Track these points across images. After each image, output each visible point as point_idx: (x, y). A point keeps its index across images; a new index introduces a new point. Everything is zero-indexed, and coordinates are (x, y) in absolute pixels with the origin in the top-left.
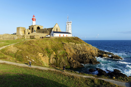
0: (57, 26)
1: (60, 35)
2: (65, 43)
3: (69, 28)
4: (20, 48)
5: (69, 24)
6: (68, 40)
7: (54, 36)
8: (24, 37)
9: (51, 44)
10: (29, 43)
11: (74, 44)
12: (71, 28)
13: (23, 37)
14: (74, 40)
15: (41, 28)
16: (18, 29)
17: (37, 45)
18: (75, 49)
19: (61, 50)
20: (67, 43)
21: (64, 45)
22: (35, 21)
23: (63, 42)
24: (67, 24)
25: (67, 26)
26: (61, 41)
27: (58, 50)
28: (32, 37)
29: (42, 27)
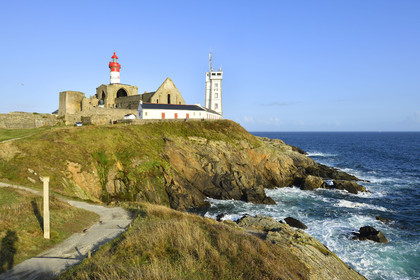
0: (169, 85)
1: (163, 115)
2: (170, 138)
3: (213, 92)
6: (188, 128)
11: (204, 141)
12: (219, 92)
13: (61, 121)
14: (205, 130)
15: (129, 94)
18: (202, 156)
19: (145, 157)
21: (168, 143)
22: (118, 70)
23: (167, 135)
24: (207, 78)
25: (208, 84)
26: (161, 133)
27: (133, 156)
28: (86, 121)
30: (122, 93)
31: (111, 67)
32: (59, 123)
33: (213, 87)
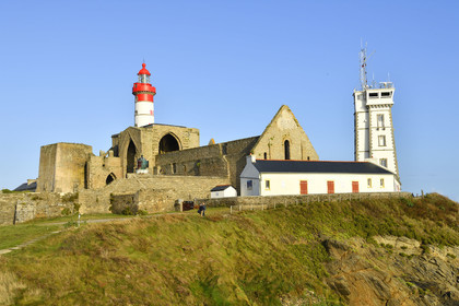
0: (285, 121)
1: (304, 185)
2: (340, 238)
3: (375, 134)
4: (34, 281)
5: (370, 101)
7: (265, 192)
8: (77, 207)
9: (233, 252)
10: (95, 243)
11: (413, 246)
13: (71, 206)
14: (412, 222)
16: (48, 153)
17: (141, 258)
18: (424, 286)
20: (357, 244)
21: (336, 254)
22: (151, 99)
23: (327, 233)
24: (359, 104)
25: (362, 118)
26: (312, 229)
27: (282, 291)
28: (123, 206)
29: (193, 137)
30: (169, 143)
31: (137, 92)
32: (66, 211)
33: (374, 122)
